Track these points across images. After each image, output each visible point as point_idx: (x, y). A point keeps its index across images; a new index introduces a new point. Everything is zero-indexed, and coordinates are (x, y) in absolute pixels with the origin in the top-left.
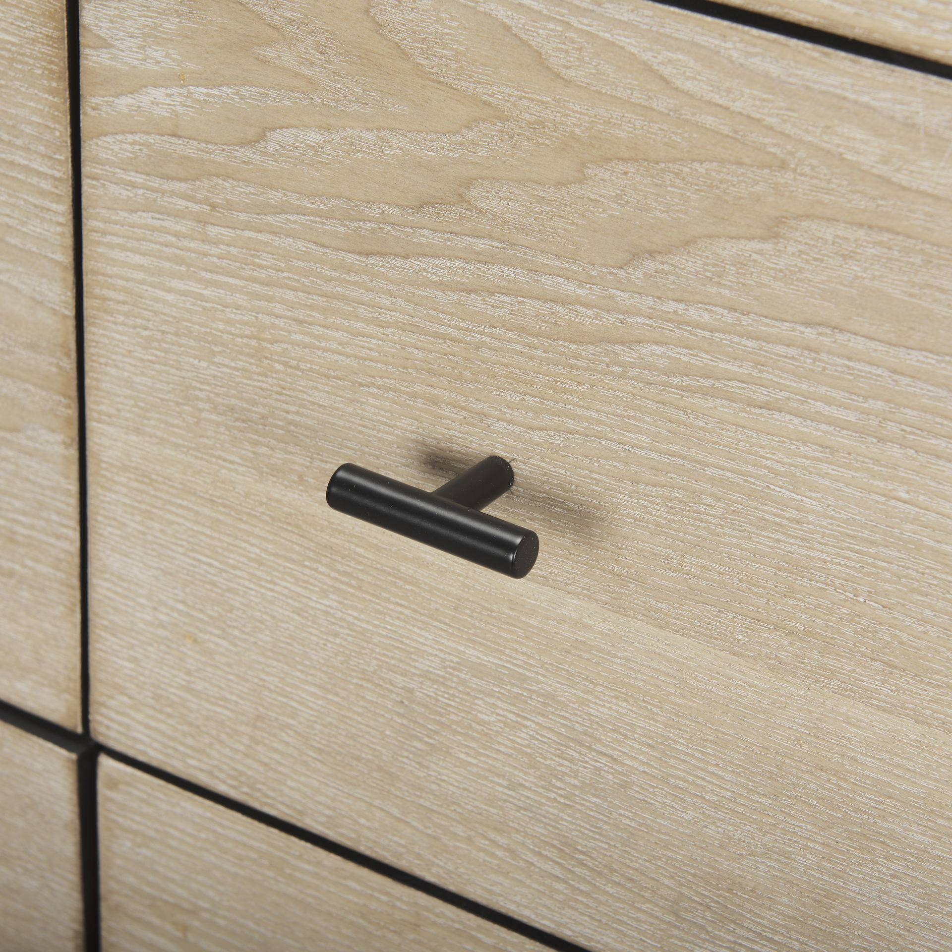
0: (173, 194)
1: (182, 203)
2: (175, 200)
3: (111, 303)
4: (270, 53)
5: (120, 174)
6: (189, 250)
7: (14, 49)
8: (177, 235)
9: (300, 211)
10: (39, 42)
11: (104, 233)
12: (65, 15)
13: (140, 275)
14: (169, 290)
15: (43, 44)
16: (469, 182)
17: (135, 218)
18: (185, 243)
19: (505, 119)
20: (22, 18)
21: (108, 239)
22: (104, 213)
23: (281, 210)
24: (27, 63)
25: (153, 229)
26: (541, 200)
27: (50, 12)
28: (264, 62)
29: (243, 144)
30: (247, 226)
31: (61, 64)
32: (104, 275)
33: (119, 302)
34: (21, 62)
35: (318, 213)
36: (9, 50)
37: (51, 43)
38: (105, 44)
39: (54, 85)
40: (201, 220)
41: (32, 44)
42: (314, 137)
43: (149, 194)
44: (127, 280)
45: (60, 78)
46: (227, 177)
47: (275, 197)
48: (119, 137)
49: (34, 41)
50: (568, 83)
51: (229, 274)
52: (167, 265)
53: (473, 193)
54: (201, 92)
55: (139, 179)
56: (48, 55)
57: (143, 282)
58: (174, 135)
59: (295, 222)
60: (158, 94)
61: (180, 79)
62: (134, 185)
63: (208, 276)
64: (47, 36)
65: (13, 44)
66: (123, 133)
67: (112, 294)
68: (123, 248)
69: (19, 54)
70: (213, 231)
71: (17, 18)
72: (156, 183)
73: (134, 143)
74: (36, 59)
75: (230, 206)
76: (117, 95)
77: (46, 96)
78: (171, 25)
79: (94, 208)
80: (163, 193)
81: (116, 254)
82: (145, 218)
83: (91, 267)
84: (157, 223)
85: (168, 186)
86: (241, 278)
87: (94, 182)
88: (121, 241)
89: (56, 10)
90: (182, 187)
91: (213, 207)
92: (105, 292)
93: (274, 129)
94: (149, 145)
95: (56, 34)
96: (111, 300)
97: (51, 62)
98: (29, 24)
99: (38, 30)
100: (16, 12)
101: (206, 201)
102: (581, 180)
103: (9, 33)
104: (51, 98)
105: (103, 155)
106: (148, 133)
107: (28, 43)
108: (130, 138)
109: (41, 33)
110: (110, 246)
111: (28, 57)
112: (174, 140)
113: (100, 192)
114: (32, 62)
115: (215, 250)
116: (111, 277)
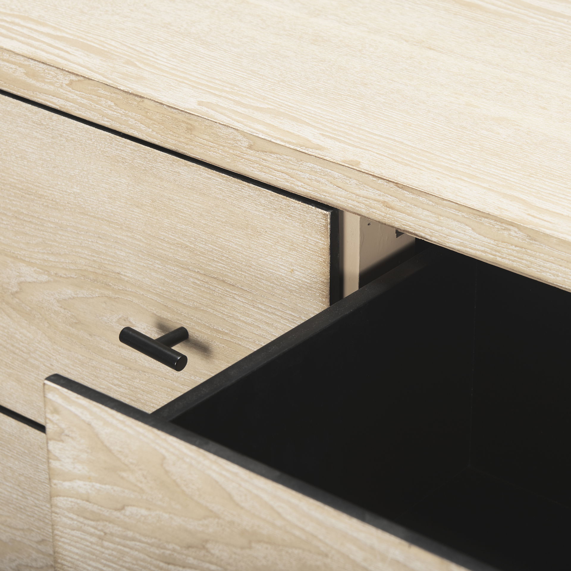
0: (88, 525)
1: (92, 530)
2: (89, 528)
3: (65, 567)
4: (124, 474)
5: (67, 514)
6: (96, 550)
7: (308, 285)
8: (91, 543)
9: (140, 541)
10: (318, 283)
11: (61, 537)
12: (329, 274)
13: (77, 557)
14: (89, 565)
15: (320, 284)
16: (207, 541)
17: (73, 533)
18: (95, 547)
19: (219, 518)
20: (312, 274)
21: (63, 540)
22: (61, 528)
23: (133, 539)
24: (313, 291)
25: (82, 539)
26: (235, 553)
27: (323, 273)
28: (122, 478)
29: (116, 510)
30: (119, 544)
31: (327, 292)
32: (62, 554)
33: (69, 567)
34: (311, 290)
35: (148, 544)
36: (306, 285)
37: (323, 284)
38: (58, 459)
39: (324, 300)
40: (100, 538)
41: (316, 284)
42: (144, 512)
43: (79, 524)
44: (72, 558)
45: (326, 297)
46: (110, 522)
47: (130, 534)
48: (65, 498)
49: (316, 283)
50: (242, 508)
51: (113, 562)
52: (88, 555)
53: (208, 546)
54: (98, 485)
55: (75, 517)
56: (322, 289)
57: (78, 560)
58: (88, 501)
59: (138, 545)
60: (81, 483)
61: (89, 479)
62: (72, 519)
63: (105, 562)
64: (322, 281)
65: (308, 283)
66: (67, 497)
67: (65, 563)
68: (69, 544)
69: (310, 287)
70: (106, 544)
71: (310, 273)
72: (81, 520)
73: (72, 502)
74: (317, 289)
75: (112, 534)
76: (64, 481)
77: (321, 304)
78: (84, 456)
79: (57, 526)
80: (85, 524)
81: (66, 546)
82: (78, 533)
83: (56, 550)
84: (83, 537)
85: (87, 522)
86: (118, 565)
87: (56, 515)
88: (68, 541)
89: (326, 272)
90: (92, 523)
91: (105, 534)
92: (63, 562)
93: (128, 506)
94: (78, 504)
95: (325, 281)
96: (65, 565)
97: (323, 291)
98: (315, 276)
99: (318, 279)
100: (310, 271)
101: (102, 530)
102: (250, 548)
103: (307, 279)
104: (322, 305)
105: (59, 504)
106: (77, 498)
107: (314, 283)
108: (70, 499)
109: (319, 280)
110: (64, 543)
111: (314, 288)
112: (88, 503)
113: (59, 519)
114: (315, 290)
115: (106, 552)
116: (65, 556)
